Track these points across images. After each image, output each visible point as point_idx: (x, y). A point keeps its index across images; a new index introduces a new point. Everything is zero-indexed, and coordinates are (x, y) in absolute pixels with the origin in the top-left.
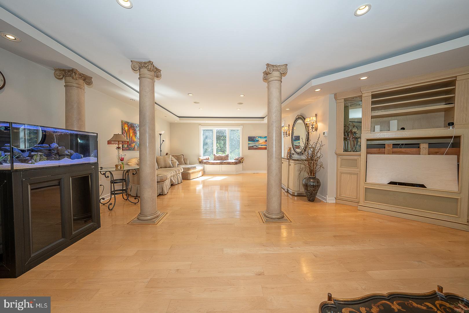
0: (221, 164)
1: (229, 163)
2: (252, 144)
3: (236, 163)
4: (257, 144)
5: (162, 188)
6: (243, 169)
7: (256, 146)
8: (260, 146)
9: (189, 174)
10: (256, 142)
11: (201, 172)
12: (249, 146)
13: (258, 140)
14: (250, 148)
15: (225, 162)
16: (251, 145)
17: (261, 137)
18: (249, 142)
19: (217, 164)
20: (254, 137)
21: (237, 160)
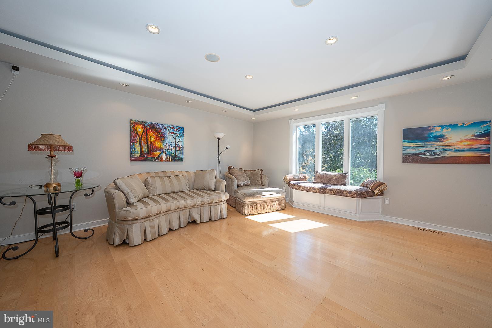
0: (322, 191)
1: (340, 193)
2: (415, 147)
3: (359, 195)
4: (435, 146)
5: (128, 232)
6: (385, 211)
7: (431, 153)
8: (448, 154)
9: (245, 204)
10: (431, 141)
11: (275, 203)
12: (405, 152)
13: (442, 137)
14: (407, 159)
15: (331, 190)
16: (413, 151)
17: (454, 126)
18: (407, 144)
19: (314, 190)
20: (426, 129)
21: (366, 187)
